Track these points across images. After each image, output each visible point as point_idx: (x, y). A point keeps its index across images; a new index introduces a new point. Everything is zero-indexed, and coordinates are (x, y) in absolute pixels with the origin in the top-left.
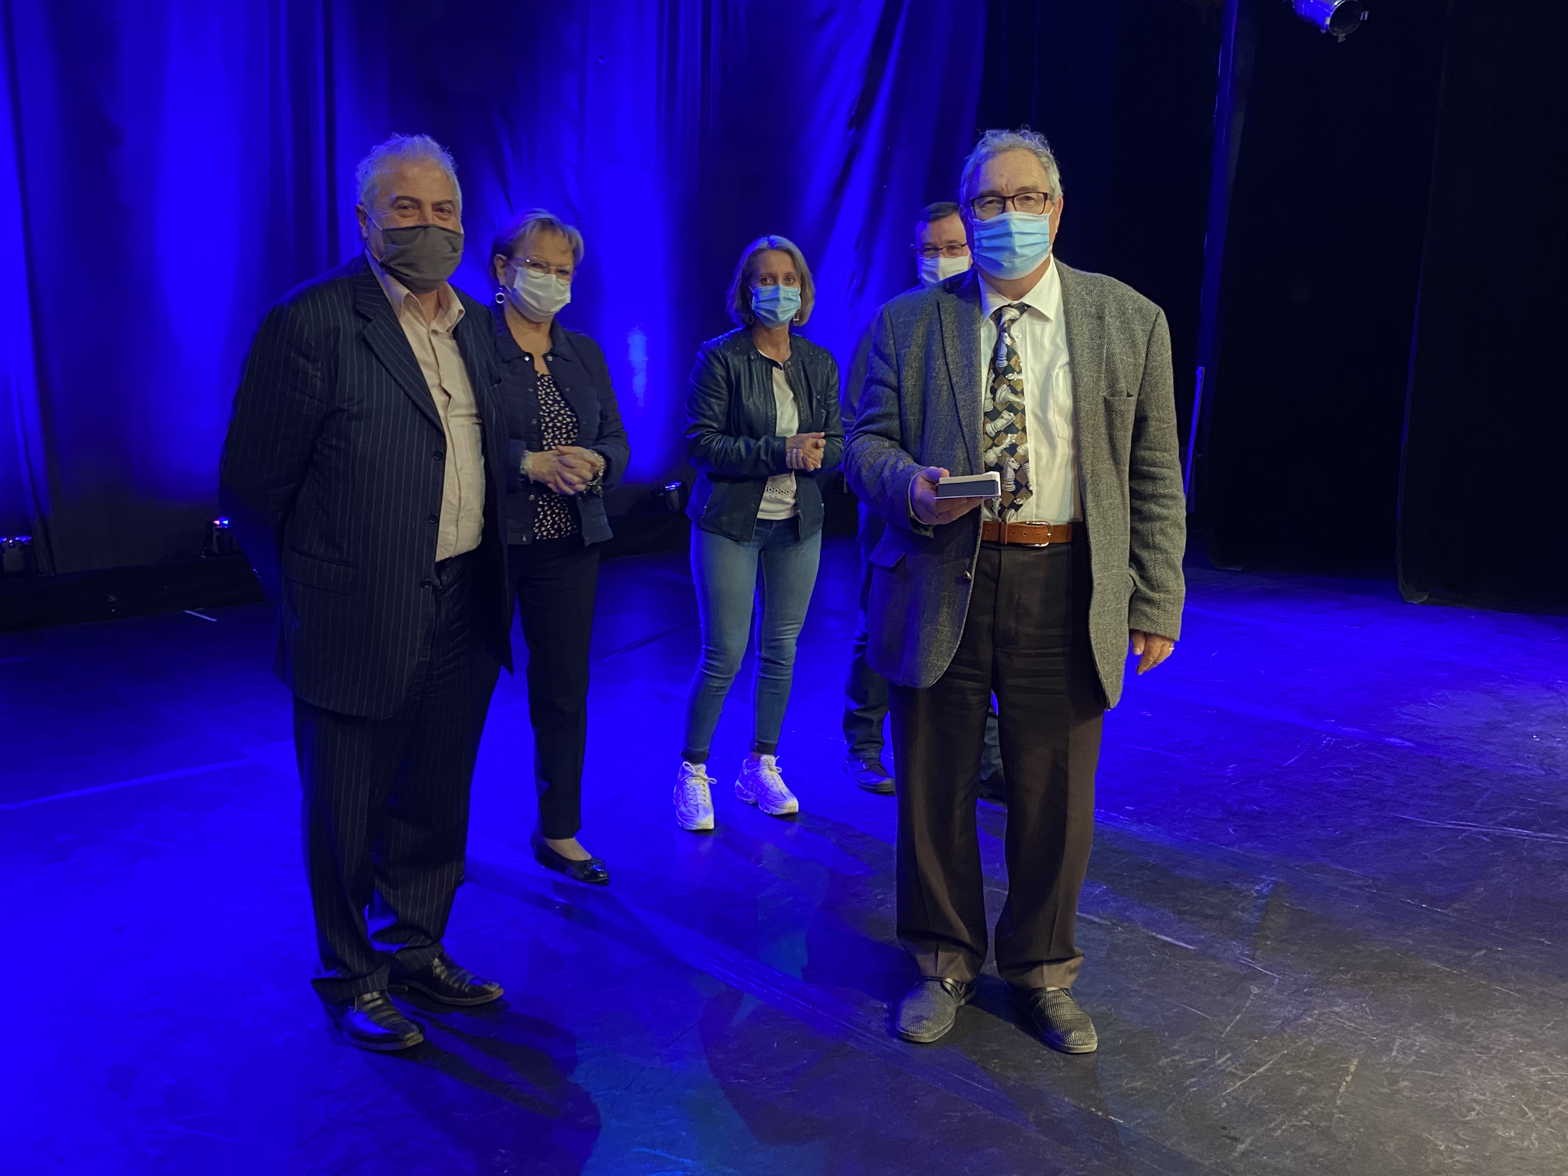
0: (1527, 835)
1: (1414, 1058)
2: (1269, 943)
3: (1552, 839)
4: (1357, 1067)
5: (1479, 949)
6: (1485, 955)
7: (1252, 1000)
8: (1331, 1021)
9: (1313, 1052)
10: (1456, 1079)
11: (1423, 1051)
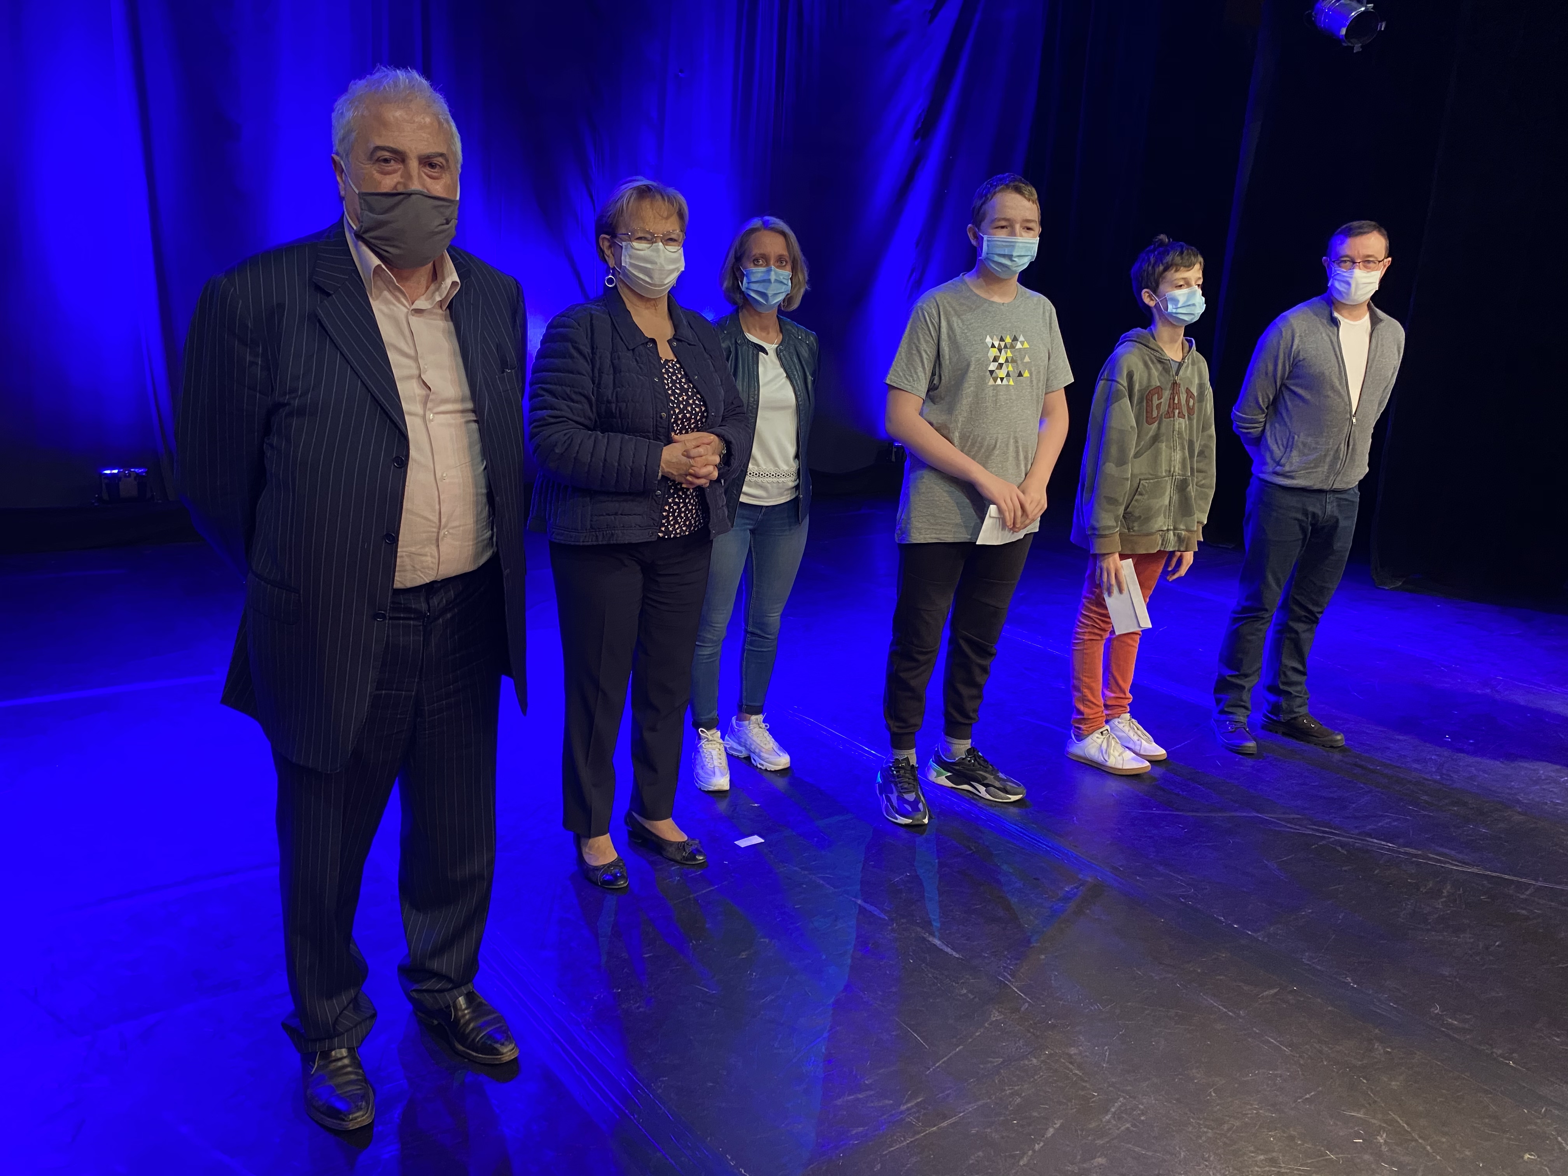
0: (1389, 850)
1: (1128, 1125)
2: (1043, 957)
3: (1416, 856)
4: (1057, 1130)
5: (1271, 987)
6: (1276, 994)
7: (986, 1028)
9: (1018, 1105)
10: (1165, 1161)
11: (1142, 1118)
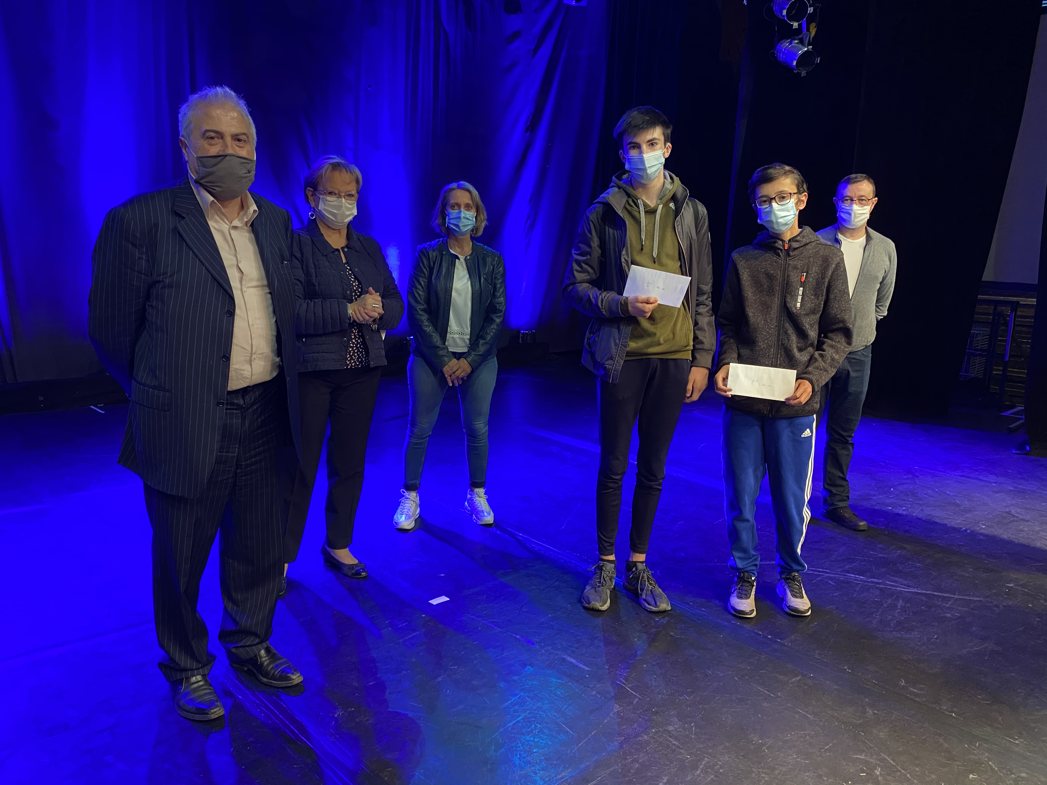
0: (861, 580)
1: (712, 777)
3: (878, 583)
5: (796, 676)
6: (800, 680)
7: (611, 717)
8: (661, 739)
9: (637, 768)
11: (721, 771)
